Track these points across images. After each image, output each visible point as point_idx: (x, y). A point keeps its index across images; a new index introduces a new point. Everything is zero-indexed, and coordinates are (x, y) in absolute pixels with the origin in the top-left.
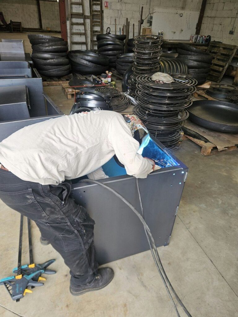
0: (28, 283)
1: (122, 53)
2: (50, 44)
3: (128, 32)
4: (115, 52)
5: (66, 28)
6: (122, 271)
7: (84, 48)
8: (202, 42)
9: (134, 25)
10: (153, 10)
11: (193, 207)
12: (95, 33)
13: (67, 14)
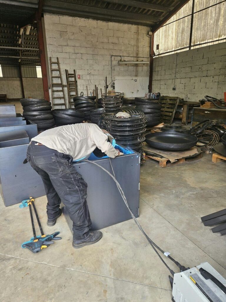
0: (43, 243)
1: (95, 109)
2: (38, 105)
3: (97, 94)
4: (89, 108)
5: (49, 94)
6: (108, 233)
7: (63, 107)
8: (155, 98)
9: (101, 89)
10: (114, 78)
11: (155, 196)
12: (72, 97)
13: (49, 85)
